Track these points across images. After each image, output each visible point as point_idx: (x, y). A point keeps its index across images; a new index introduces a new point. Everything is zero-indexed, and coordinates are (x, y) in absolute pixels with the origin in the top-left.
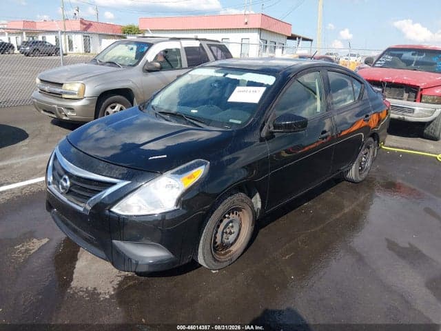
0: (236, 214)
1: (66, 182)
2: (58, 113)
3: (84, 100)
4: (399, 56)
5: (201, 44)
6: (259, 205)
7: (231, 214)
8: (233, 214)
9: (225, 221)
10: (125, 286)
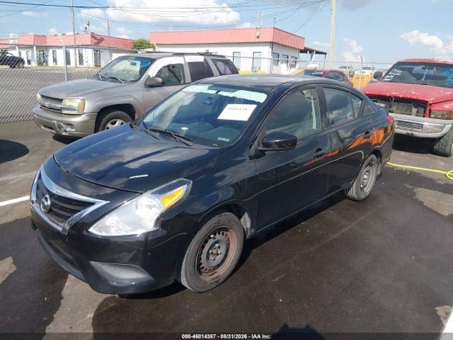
0: (223, 234)
1: (47, 201)
2: (58, 129)
3: (83, 116)
4: (410, 70)
5: (205, 59)
6: (248, 225)
7: (217, 234)
8: (219, 234)
9: (211, 242)
10: (106, 309)
